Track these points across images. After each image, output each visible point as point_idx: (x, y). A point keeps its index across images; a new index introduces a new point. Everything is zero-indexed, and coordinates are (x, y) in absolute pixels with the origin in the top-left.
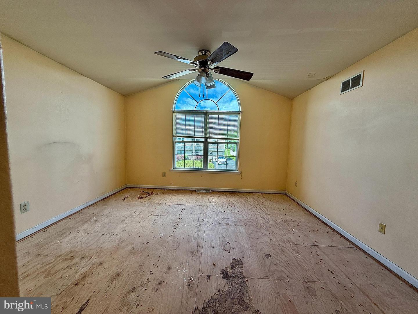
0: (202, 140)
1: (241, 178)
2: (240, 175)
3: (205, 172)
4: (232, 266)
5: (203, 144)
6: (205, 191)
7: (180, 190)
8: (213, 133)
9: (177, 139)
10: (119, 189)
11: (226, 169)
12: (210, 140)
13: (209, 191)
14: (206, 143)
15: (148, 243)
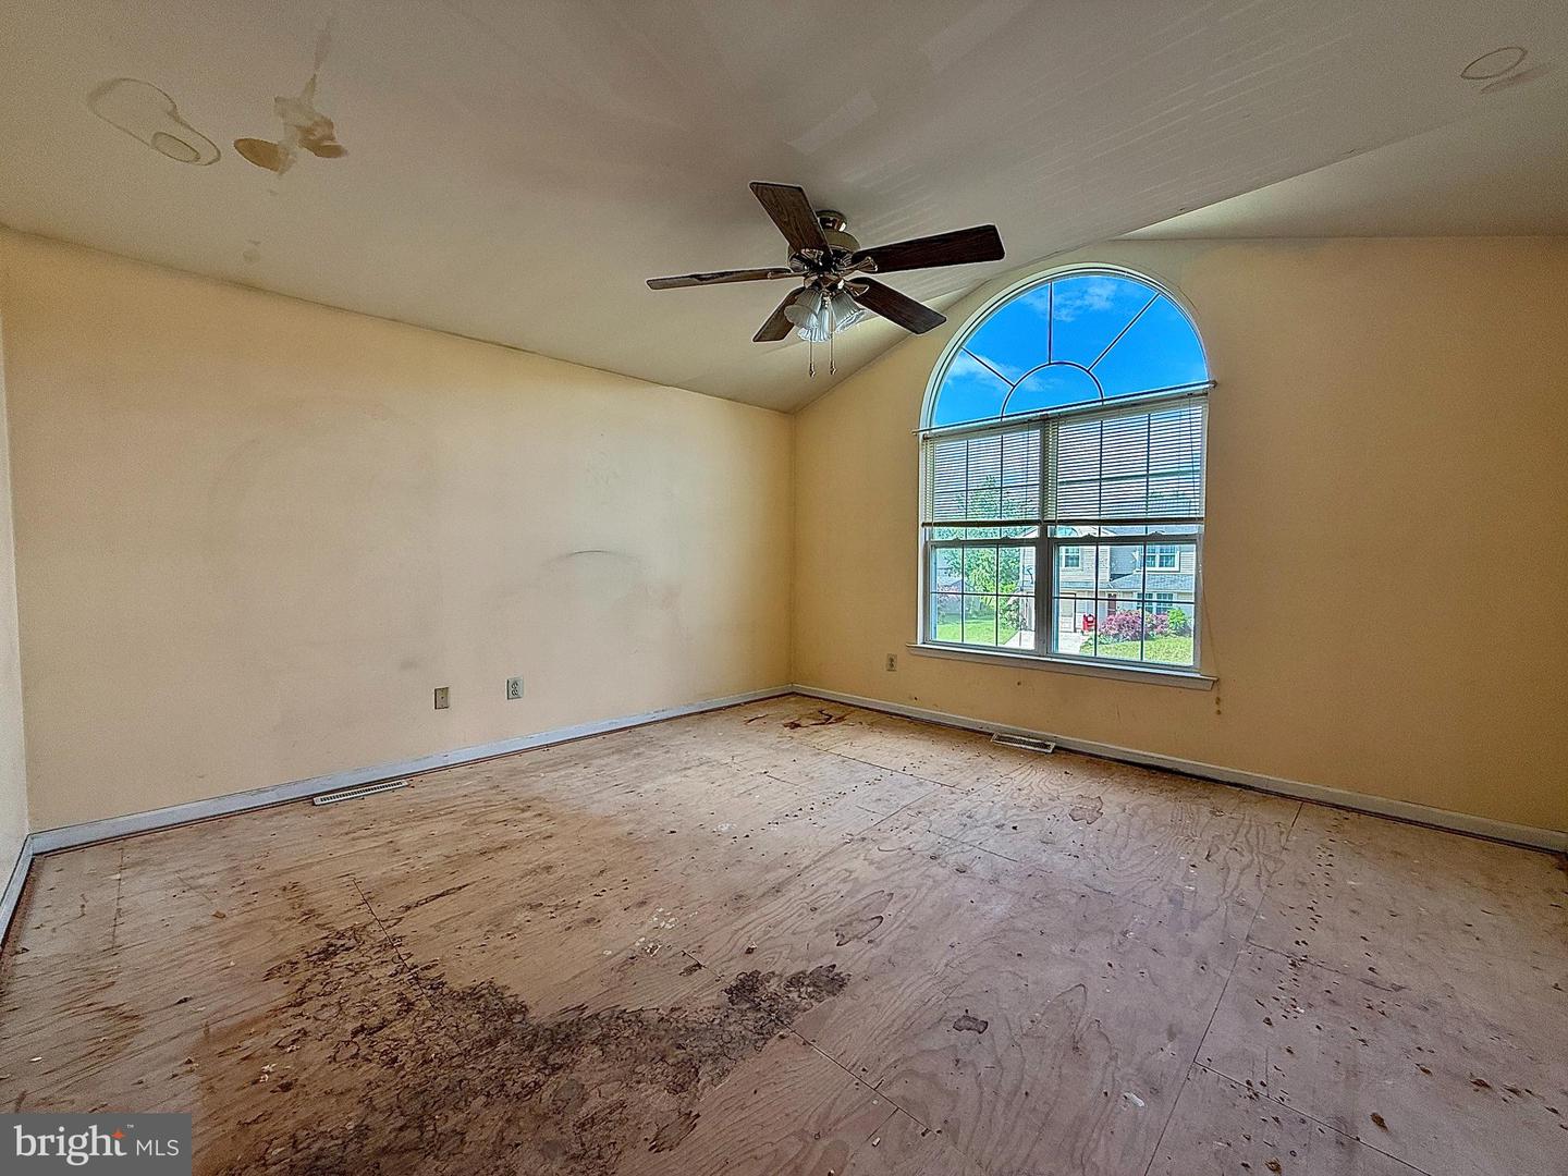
0: (1034, 532)
1: (1216, 708)
2: (1213, 695)
3: (1043, 665)
4: (796, 981)
5: (1034, 548)
6: (1029, 744)
7: (938, 725)
8: (1076, 501)
9: (940, 534)
10: (762, 693)
11: (1139, 659)
12: (1062, 532)
13: (1047, 747)
14: (1047, 549)
15: (672, 832)
